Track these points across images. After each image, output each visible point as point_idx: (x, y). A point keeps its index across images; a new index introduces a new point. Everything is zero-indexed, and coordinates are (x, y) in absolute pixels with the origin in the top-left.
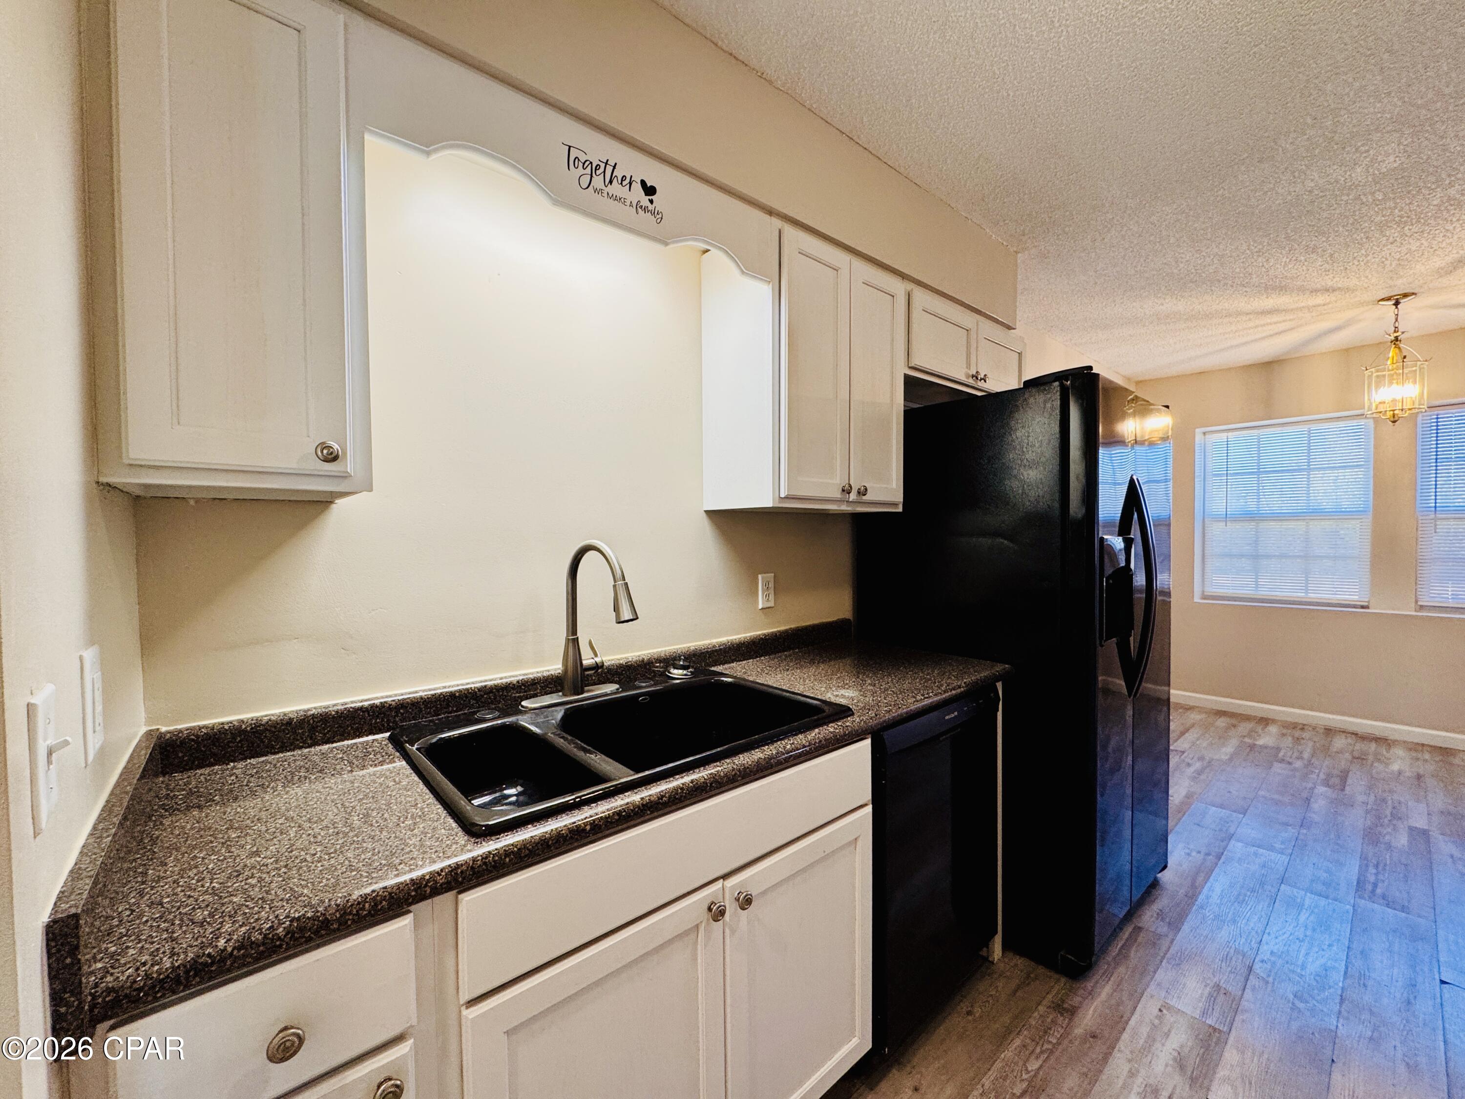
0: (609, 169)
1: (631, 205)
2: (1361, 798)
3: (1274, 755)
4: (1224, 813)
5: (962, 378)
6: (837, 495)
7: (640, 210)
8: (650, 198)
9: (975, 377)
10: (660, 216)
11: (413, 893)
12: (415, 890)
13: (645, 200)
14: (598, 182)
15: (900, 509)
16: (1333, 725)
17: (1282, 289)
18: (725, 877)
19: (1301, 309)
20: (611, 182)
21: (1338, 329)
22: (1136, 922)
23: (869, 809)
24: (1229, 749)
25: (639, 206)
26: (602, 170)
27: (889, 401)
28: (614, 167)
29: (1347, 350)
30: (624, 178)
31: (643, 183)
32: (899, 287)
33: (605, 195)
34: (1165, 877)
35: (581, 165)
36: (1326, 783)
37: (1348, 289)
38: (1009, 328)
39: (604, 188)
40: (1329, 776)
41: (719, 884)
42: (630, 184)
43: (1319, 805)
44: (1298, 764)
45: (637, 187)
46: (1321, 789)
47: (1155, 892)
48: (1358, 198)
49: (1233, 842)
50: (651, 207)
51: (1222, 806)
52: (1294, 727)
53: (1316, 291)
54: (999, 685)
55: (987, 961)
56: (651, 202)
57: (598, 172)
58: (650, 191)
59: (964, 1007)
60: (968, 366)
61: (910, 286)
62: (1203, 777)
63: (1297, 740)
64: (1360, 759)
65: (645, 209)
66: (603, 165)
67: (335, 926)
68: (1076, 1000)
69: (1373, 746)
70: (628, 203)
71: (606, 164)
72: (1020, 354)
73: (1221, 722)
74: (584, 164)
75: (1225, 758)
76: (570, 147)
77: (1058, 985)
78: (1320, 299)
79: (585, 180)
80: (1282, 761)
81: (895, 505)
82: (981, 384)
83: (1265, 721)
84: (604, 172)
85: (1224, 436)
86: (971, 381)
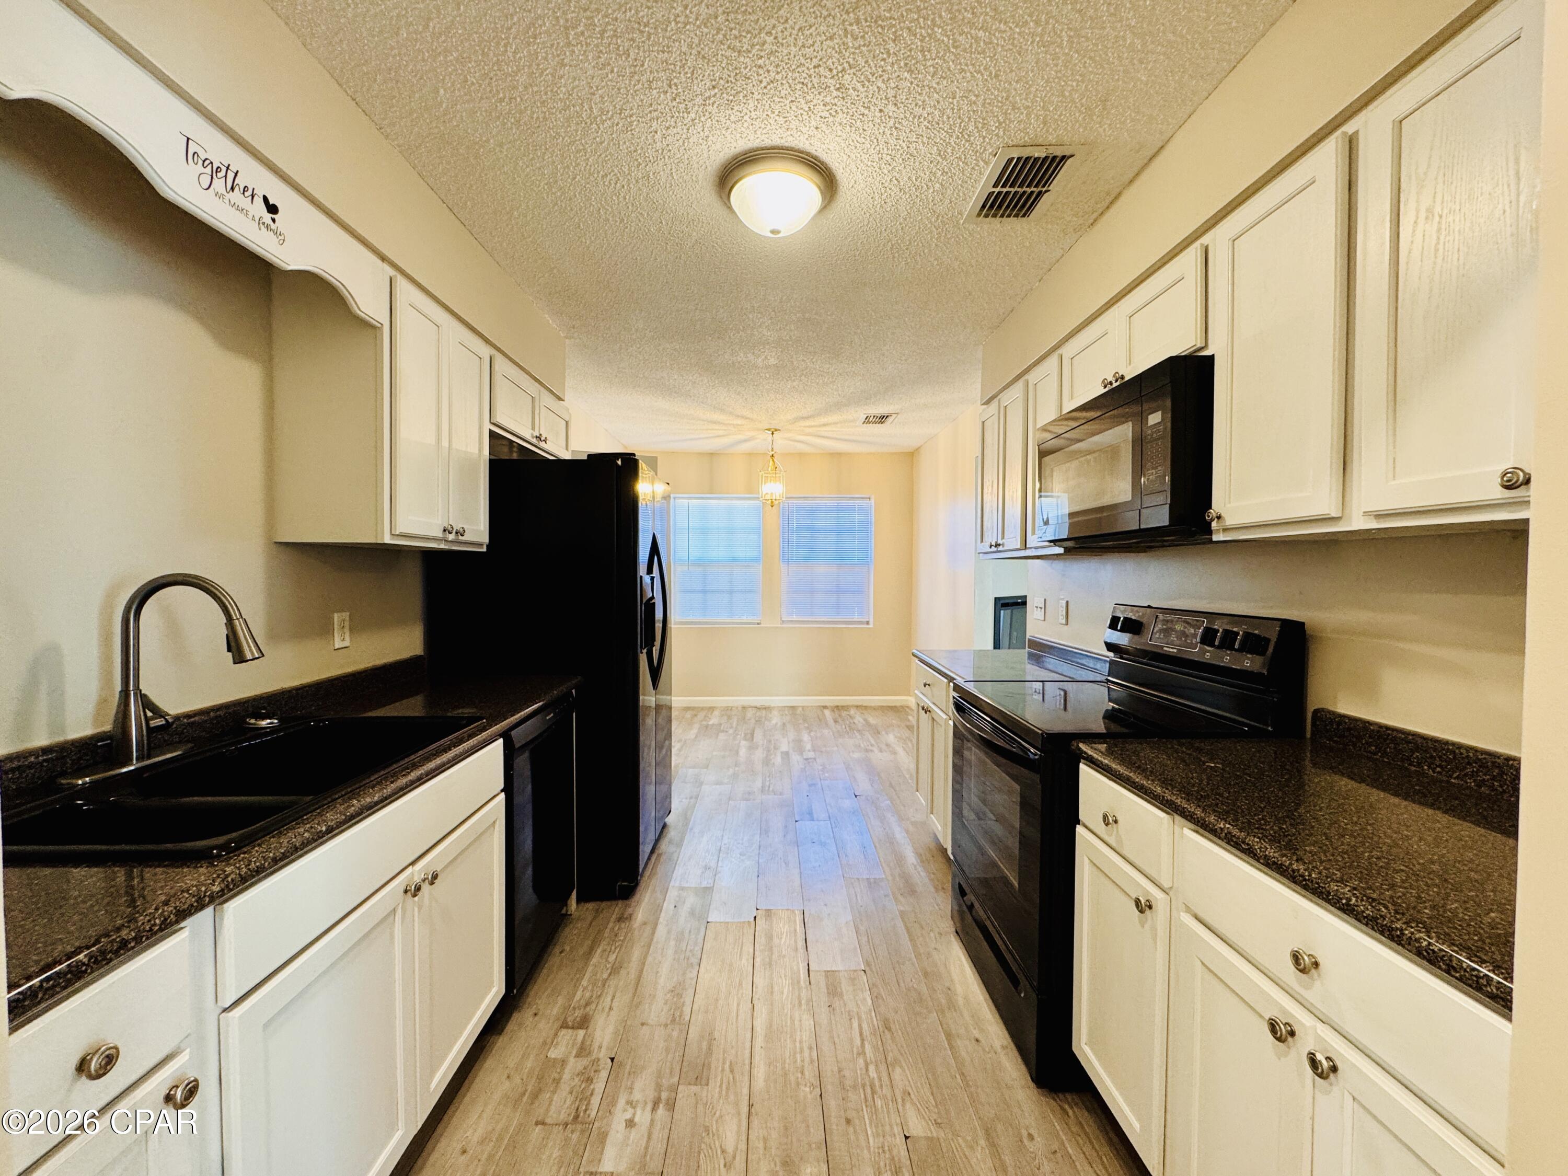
0: (231, 175)
1: (253, 219)
2: (761, 743)
3: (718, 729)
4: (697, 770)
5: (528, 436)
6: (439, 534)
7: (262, 227)
8: (273, 216)
9: (539, 438)
10: (282, 237)
11: (195, 904)
12: (197, 901)
13: (267, 217)
14: (218, 184)
15: (484, 550)
16: (746, 704)
17: (722, 411)
18: (413, 863)
19: (730, 425)
20: (232, 189)
21: (745, 441)
22: (657, 852)
23: (503, 795)
24: (694, 731)
25: (261, 223)
26: (222, 174)
27: (477, 452)
28: (236, 174)
29: (750, 454)
30: (245, 189)
31: (265, 199)
32: (485, 351)
33: (227, 201)
34: (669, 820)
35: (200, 162)
36: (745, 739)
37: (752, 420)
38: (560, 399)
39: (225, 193)
40: (746, 734)
41: (410, 870)
42: (253, 196)
43: (743, 752)
44: (731, 731)
45: (259, 201)
46: (743, 743)
47: (665, 831)
48: (758, 373)
49: (703, 787)
50: (273, 226)
51: (694, 767)
52: (727, 711)
53: (738, 416)
54: (574, 691)
55: (567, 916)
56: (274, 220)
57: (219, 175)
58: (272, 209)
59: (557, 950)
60: (533, 429)
61: (494, 352)
62: (682, 752)
63: (729, 717)
64: (759, 721)
65: (268, 227)
66: (224, 169)
67: (133, 944)
68: (630, 910)
69: (764, 712)
70: (250, 216)
71: (228, 168)
72: (567, 423)
73: (688, 715)
74: (204, 161)
75: (693, 737)
76: (188, 139)
77: (617, 907)
78: (739, 422)
79: (206, 181)
80: (723, 731)
81: (481, 545)
82: (542, 445)
83: (712, 709)
84: (226, 176)
85: (686, 501)
86: (534, 441)
